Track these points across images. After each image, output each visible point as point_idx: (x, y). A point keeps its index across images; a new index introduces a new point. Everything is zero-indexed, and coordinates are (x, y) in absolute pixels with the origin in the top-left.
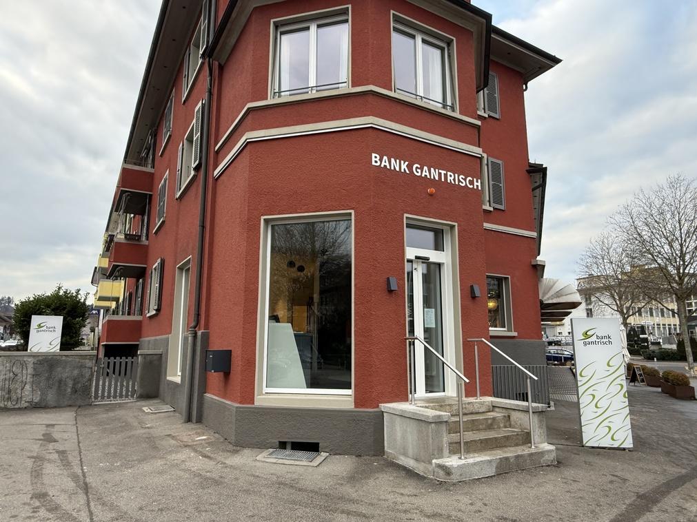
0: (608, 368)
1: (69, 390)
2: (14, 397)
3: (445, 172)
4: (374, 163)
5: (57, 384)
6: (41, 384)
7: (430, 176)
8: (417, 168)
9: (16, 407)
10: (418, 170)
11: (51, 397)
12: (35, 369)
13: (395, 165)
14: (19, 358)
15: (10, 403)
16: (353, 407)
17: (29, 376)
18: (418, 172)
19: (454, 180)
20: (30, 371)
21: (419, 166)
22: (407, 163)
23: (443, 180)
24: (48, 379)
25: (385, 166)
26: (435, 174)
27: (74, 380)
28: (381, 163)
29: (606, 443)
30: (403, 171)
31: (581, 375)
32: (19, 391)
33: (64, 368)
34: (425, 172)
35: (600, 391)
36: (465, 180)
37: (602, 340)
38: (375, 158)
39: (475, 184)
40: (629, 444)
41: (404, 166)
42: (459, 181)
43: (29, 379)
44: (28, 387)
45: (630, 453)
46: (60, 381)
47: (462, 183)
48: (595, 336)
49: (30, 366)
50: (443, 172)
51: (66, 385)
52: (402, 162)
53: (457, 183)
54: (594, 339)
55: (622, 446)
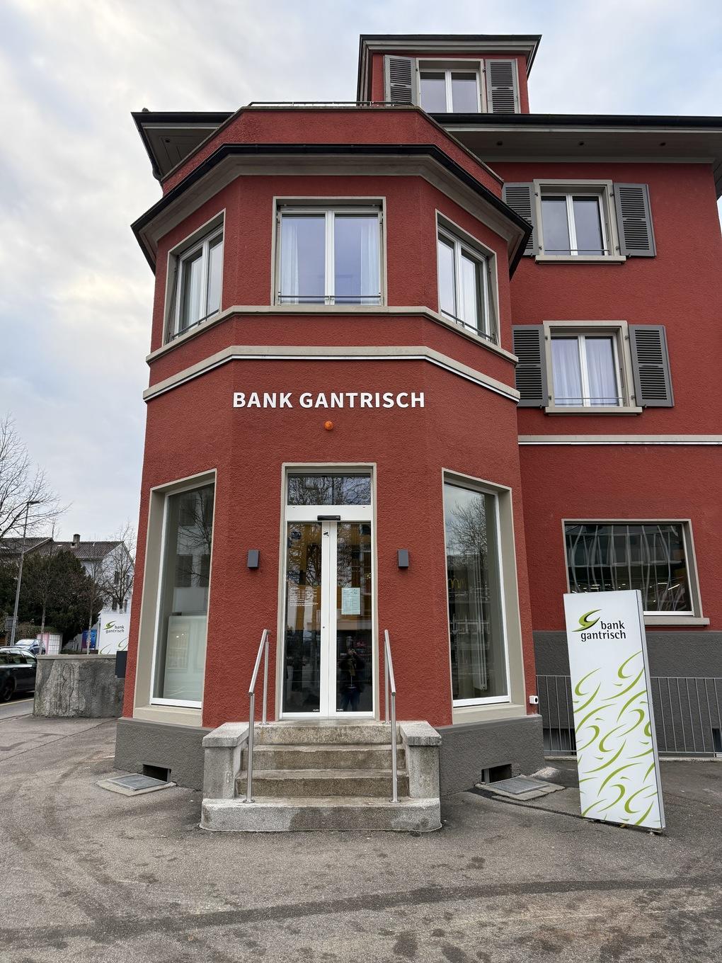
0: (620, 681)
1: (112, 698)
2: (64, 705)
3: (356, 394)
4: (236, 405)
5: (100, 691)
6: (86, 691)
7: (329, 404)
8: (306, 398)
9: (65, 715)
10: (308, 401)
11: (95, 705)
12: (80, 674)
13: (270, 400)
14: (67, 662)
15: (61, 710)
16: (201, 725)
17: (76, 682)
18: (308, 403)
19: (373, 402)
20: (76, 676)
21: (310, 395)
22: (289, 394)
23: (352, 405)
24: (93, 685)
25: (254, 405)
26: (337, 400)
27: (117, 687)
28: (247, 404)
29: (617, 815)
30: (282, 406)
31: (578, 693)
32: (68, 698)
33: (107, 673)
34: (321, 400)
35: (607, 720)
36: (394, 398)
37: (610, 631)
38: (238, 399)
39: (414, 399)
40: (654, 821)
41: (285, 400)
42: (382, 401)
43: (76, 686)
44: (74, 694)
45: (657, 838)
46: (104, 688)
47: (389, 403)
48: (599, 624)
49: (77, 670)
50: (352, 395)
51: (109, 693)
52: (282, 395)
53: (378, 405)
54: (596, 629)
55: (641, 825)
